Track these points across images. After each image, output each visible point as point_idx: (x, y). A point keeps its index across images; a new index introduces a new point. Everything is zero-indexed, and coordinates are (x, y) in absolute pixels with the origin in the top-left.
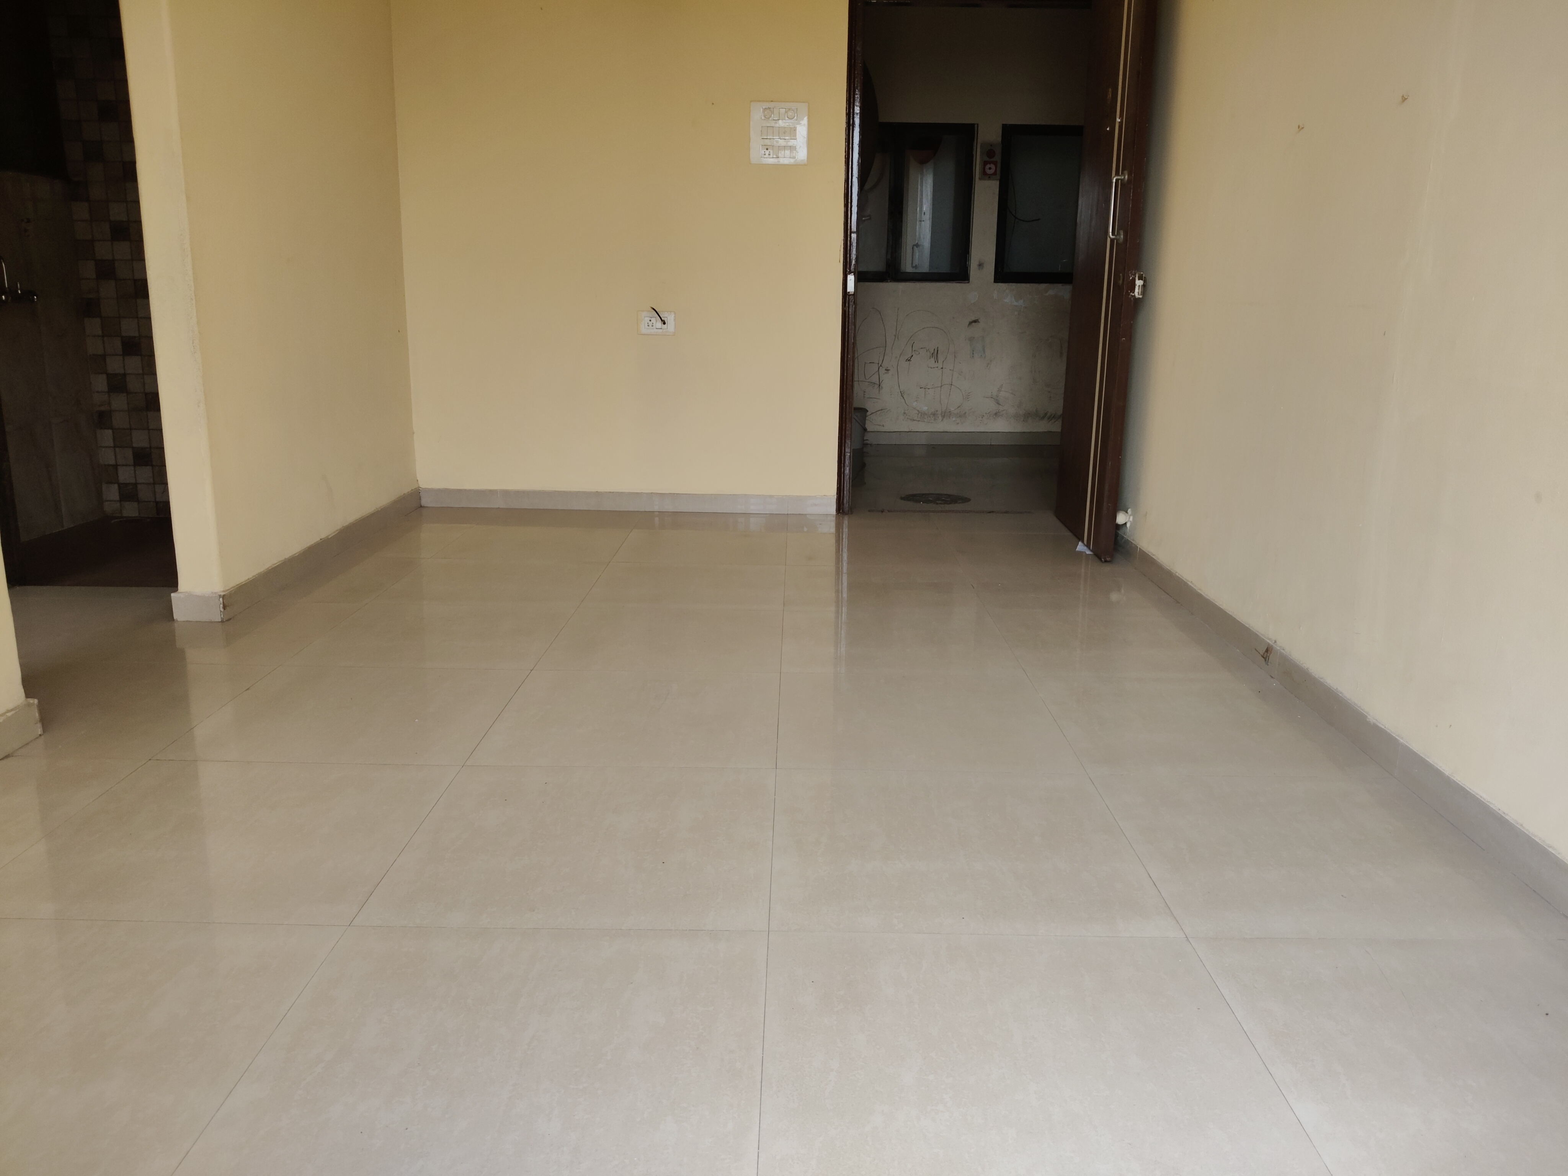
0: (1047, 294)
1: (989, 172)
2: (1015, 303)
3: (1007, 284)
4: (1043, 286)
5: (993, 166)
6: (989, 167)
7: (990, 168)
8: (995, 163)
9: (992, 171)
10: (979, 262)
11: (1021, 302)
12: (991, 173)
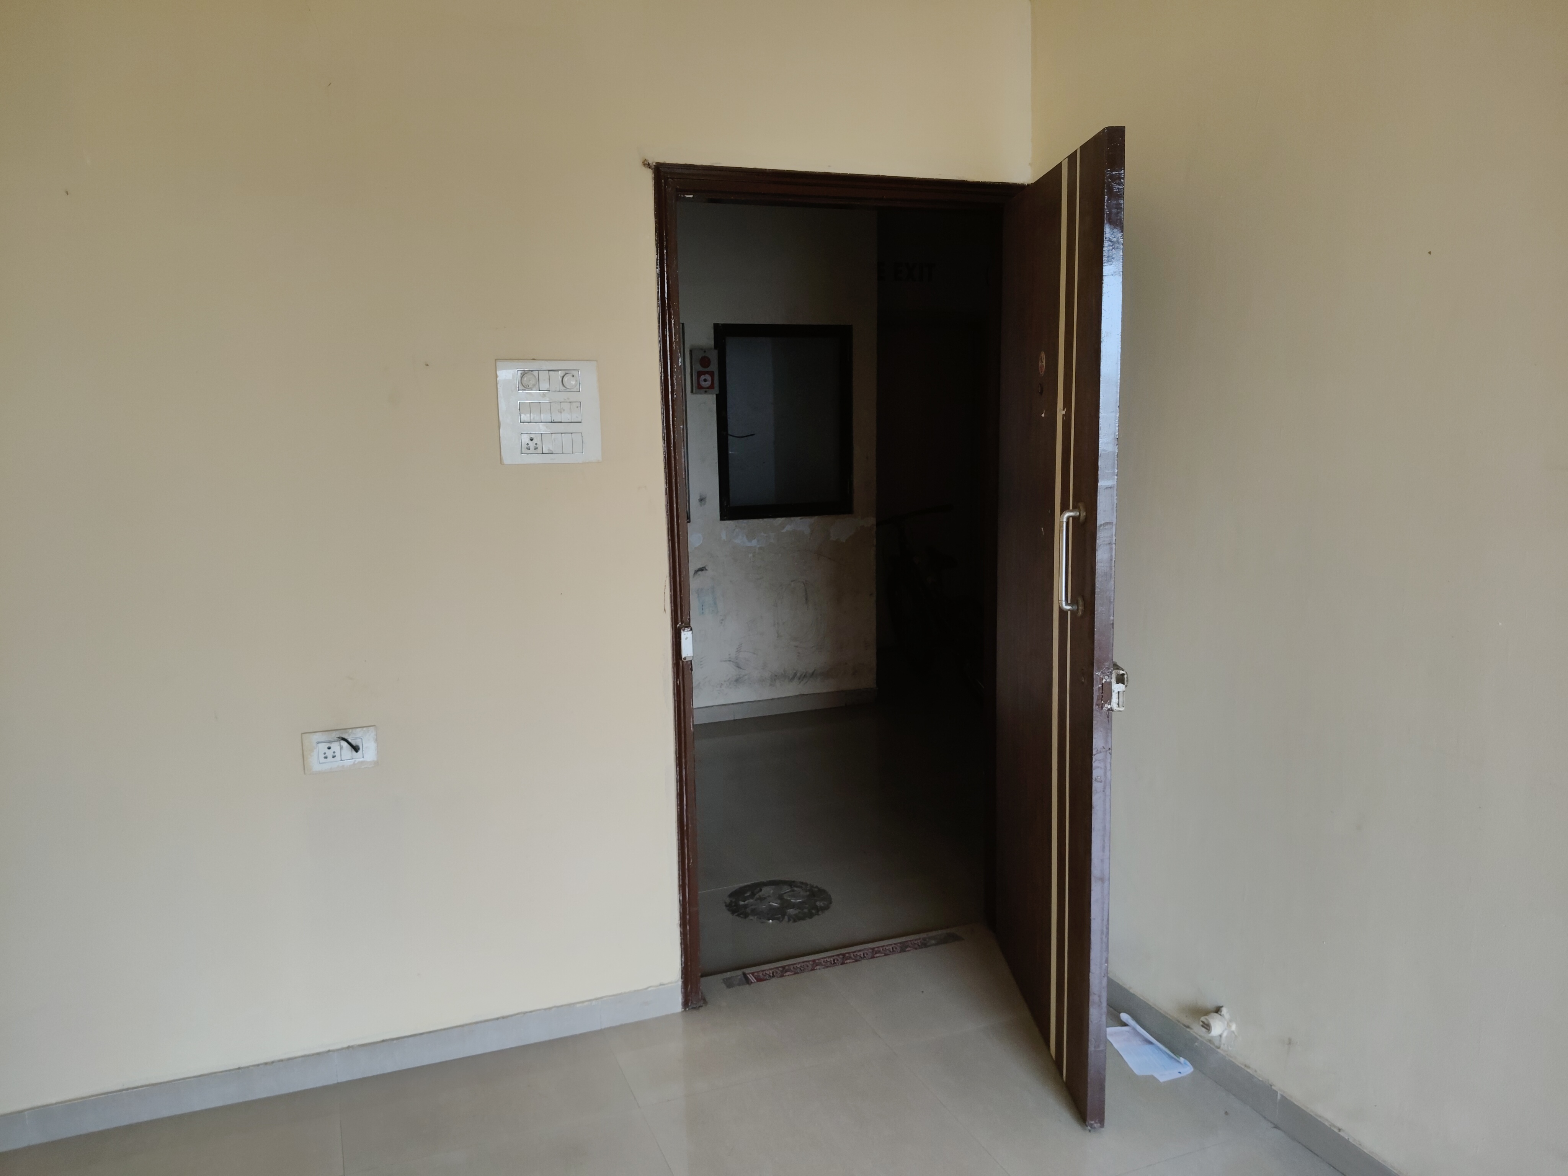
0: (784, 531)
1: (703, 384)
2: (748, 544)
3: (736, 521)
4: (779, 521)
5: (708, 377)
6: (704, 378)
7: (705, 380)
8: (711, 374)
9: (708, 384)
10: (700, 496)
11: (754, 543)
12: (708, 386)
